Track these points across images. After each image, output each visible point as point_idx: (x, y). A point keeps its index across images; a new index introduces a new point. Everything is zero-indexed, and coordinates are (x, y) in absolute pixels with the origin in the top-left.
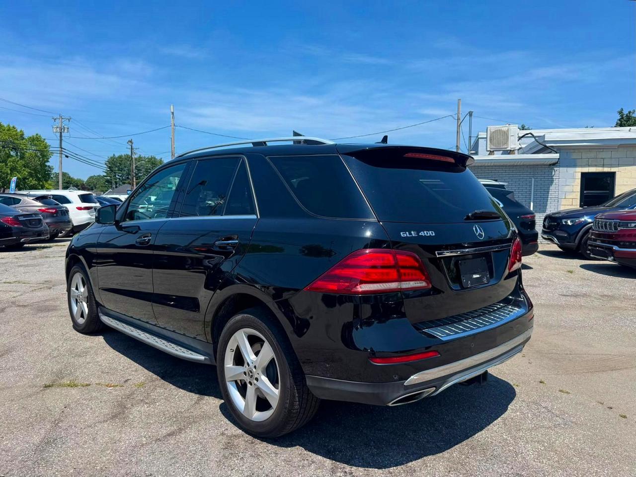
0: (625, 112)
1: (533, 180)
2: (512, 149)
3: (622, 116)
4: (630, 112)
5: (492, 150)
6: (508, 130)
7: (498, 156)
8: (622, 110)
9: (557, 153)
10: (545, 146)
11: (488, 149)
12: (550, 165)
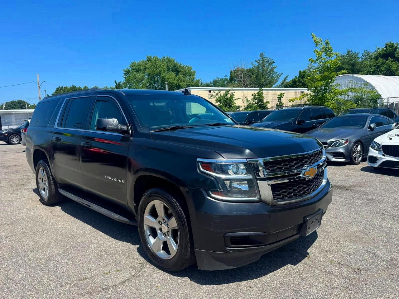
0: (117, 82)
3: (116, 84)
4: (119, 82)
8: (116, 81)
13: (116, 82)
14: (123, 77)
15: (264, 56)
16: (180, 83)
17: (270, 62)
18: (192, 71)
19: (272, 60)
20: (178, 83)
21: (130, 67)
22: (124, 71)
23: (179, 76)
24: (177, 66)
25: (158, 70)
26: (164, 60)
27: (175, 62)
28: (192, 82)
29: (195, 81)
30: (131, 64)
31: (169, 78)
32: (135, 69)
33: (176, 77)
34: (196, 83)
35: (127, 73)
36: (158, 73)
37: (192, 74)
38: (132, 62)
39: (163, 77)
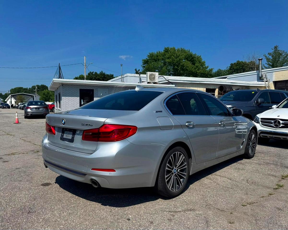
5: (150, 82)
6: (155, 74)
7: (152, 84)
9: (173, 84)
10: (169, 82)
11: (148, 81)
13: (136, 70)
14: (142, 66)
15: (278, 49)
16: (198, 72)
17: (283, 54)
19: (286, 52)
20: (196, 71)
21: (148, 57)
22: (143, 61)
23: (196, 64)
24: (193, 56)
25: (178, 59)
26: (178, 50)
27: (191, 52)
28: (206, 71)
29: (208, 70)
30: (149, 55)
31: (188, 67)
32: (154, 59)
33: (194, 66)
34: (209, 72)
35: (146, 62)
36: (177, 62)
37: (202, 64)
38: (149, 53)
39: (182, 65)
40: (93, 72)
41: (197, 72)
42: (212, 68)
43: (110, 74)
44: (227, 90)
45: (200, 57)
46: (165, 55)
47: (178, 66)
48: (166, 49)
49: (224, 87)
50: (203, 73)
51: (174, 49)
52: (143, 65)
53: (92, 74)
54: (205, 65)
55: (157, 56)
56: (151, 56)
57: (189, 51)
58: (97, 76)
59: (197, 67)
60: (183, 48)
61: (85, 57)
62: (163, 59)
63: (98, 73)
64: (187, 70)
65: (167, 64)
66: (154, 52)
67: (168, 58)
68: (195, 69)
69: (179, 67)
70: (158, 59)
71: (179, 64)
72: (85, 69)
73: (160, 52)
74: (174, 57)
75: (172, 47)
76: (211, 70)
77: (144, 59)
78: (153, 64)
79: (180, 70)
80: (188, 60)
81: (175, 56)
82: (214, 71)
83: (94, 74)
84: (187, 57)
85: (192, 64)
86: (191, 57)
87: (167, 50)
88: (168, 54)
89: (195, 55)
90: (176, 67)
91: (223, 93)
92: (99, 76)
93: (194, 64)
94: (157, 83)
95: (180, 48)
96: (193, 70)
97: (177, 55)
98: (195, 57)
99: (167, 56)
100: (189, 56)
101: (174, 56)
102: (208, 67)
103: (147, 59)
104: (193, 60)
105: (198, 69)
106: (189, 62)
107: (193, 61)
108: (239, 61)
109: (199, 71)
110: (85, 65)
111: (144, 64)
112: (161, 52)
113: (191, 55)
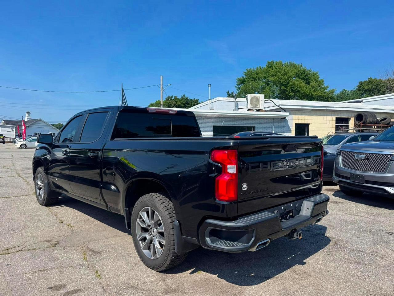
1: (273, 127)
2: (261, 109)
5: (251, 108)
6: (260, 97)
7: (255, 112)
9: (286, 112)
10: (281, 108)
11: (249, 108)
12: (281, 119)
13: (228, 92)
16: (314, 94)
18: (319, 79)
21: (245, 75)
22: (237, 80)
23: (311, 84)
24: (306, 73)
25: (286, 77)
26: (286, 65)
27: (303, 67)
28: (325, 93)
29: (328, 91)
30: (246, 71)
31: (300, 87)
32: (253, 78)
33: (309, 86)
34: (330, 94)
35: (242, 82)
36: (286, 80)
37: (320, 83)
38: (247, 70)
39: (291, 85)
40: (172, 97)
41: (312, 95)
42: (334, 89)
43: (194, 99)
44: (369, 119)
45: (317, 73)
46: (267, 71)
47: (286, 86)
48: (269, 63)
49: (363, 115)
50: (321, 96)
51: (281, 63)
52: (237, 86)
53: (171, 99)
54: (323, 84)
55: (257, 74)
56: (249, 73)
57: (301, 67)
58: (177, 102)
59: (313, 87)
60: (292, 62)
61: (161, 77)
62: (265, 78)
63: (178, 97)
64: (299, 91)
65: (271, 84)
66: (253, 68)
67: (273, 76)
68: (310, 89)
69: (288, 88)
70: (258, 77)
71: (288, 83)
72: (161, 93)
73: (261, 68)
74: (280, 75)
75: (278, 61)
76: (332, 91)
77: (239, 78)
78: (251, 84)
79: (289, 91)
80: (300, 78)
81: (282, 72)
82: (336, 93)
83: (173, 99)
84: (299, 74)
85: (306, 83)
86: (304, 74)
87: (270, 66)
88: (273, 71)
89: (310, 71)
90: (283, 88)
91: (362, 125)
92: (180, 102)
93: (308, 83)
94: (262, 110)
95: (288, 62)
96: (308, 92)
97: (284, 71)
98: (310, 74)
99: (271, 73)
100: (301, 73)
101: (280, 73)
102: (327, 87)
103: (243, 77)
104: (306, 77)
105: (315, 90)
106: (301, 81)
107: (308, 79)
108: (371, 79)
109: (316, 93)
110: (161, 87)
111: (239, 85)
112: (263, 67)
113: (304, 71)
